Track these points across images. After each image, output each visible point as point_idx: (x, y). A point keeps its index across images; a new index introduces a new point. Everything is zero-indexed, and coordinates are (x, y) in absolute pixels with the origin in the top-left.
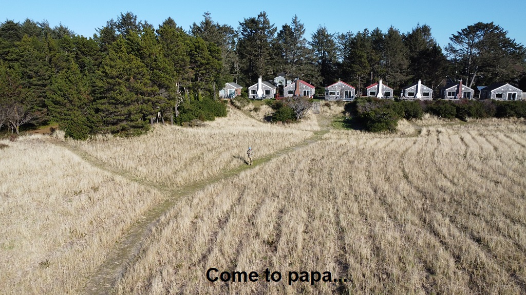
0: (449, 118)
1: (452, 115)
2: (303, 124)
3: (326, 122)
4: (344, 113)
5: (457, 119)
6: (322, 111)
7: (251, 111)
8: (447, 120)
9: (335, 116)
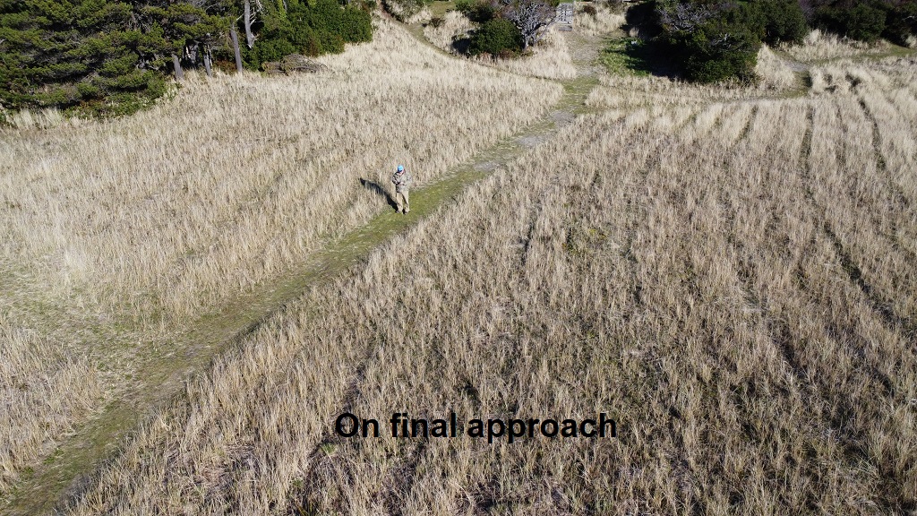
0: (865, 40)
1: (874, 32)
2: (538, 61)
3: (589, 54)
4: (625, 28)
5: (883, 41)
6: (578, 24)
7: (425, 25)
8: (860, 44)
9: (606, 38)
